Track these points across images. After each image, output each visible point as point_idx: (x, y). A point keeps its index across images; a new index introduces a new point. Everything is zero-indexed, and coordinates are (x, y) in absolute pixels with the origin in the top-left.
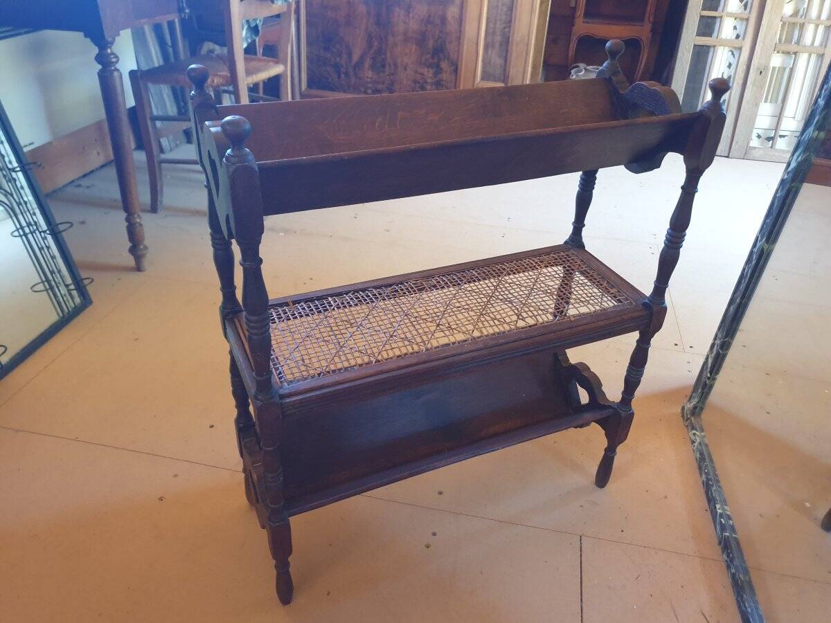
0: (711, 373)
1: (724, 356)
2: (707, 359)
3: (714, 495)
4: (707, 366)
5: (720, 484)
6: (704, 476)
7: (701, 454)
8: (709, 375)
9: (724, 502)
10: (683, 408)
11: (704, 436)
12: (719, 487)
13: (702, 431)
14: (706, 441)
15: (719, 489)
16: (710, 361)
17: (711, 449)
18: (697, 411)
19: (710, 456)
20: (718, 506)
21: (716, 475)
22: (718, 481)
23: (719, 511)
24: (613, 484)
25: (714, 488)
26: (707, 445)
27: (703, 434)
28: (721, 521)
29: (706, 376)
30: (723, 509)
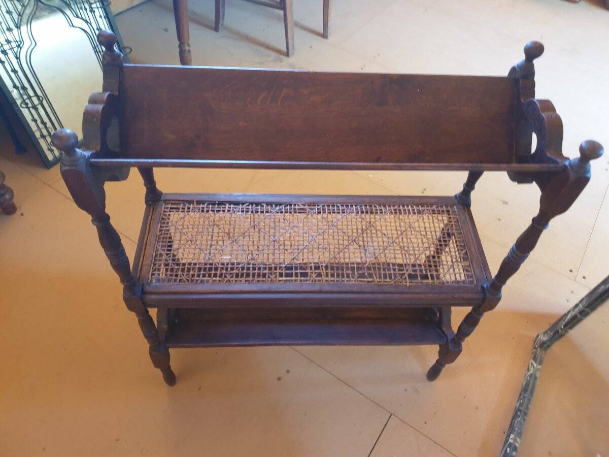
0: (565, 326)
1: (580, 320)
2: (569, 312)
3: (515, 425)
4: (565, 319)
5: (525, 417)
6: (518, 404)
7: (527, 385)
8: (563, 327)
9: (520, 435)
10: (538, 336)
11: (538, 370)
12: (524, 420)
13: (540, 363)
14: (538, 375)
15: (522, 421)
16: (569, 317)
17: (538, 383)
18: (545, 346)
19: (533, 387)
20: (512, 436)
21: (527, 408)
22: (525, 414)
23: (511, 441)
24: (439, 382)
25: (519, 419)
26: (536, 378)
27: (539, 367)
28: (507, 450)
29: (560, 327)
30: (515, 440)
